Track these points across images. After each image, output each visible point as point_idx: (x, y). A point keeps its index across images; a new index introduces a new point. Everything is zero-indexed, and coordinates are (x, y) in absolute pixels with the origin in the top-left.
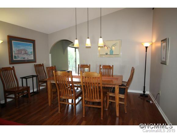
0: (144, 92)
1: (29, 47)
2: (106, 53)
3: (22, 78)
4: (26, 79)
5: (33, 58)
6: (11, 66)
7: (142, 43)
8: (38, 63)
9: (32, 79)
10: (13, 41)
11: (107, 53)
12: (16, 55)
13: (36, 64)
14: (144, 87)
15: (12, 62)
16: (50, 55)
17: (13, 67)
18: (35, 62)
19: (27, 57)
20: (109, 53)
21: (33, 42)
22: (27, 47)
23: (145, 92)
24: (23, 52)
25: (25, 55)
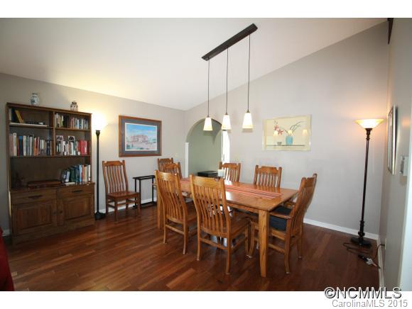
0: (361, 233)
1: (151, 132)
2: (278, 143)
3: (136, 179)
4: (140, 180)
5: (156, 149)
6: (121, 160)
7: (357, 121)
8: (164, 156)
9: (151, 180)
10: (126, 124)
11: (281, 143)
12: (130, 144)
13: (160, 157)
14: (362, 222)
15: (123, 153)
16: (187, 144)
17: (124, 161)
18: (160, 154)
19: (146, 147)
20: (284, 143)
21: (158, 123)
22: (147, 131)
23: (364, 234)
24: (140, 139)
25: (144, 144)
